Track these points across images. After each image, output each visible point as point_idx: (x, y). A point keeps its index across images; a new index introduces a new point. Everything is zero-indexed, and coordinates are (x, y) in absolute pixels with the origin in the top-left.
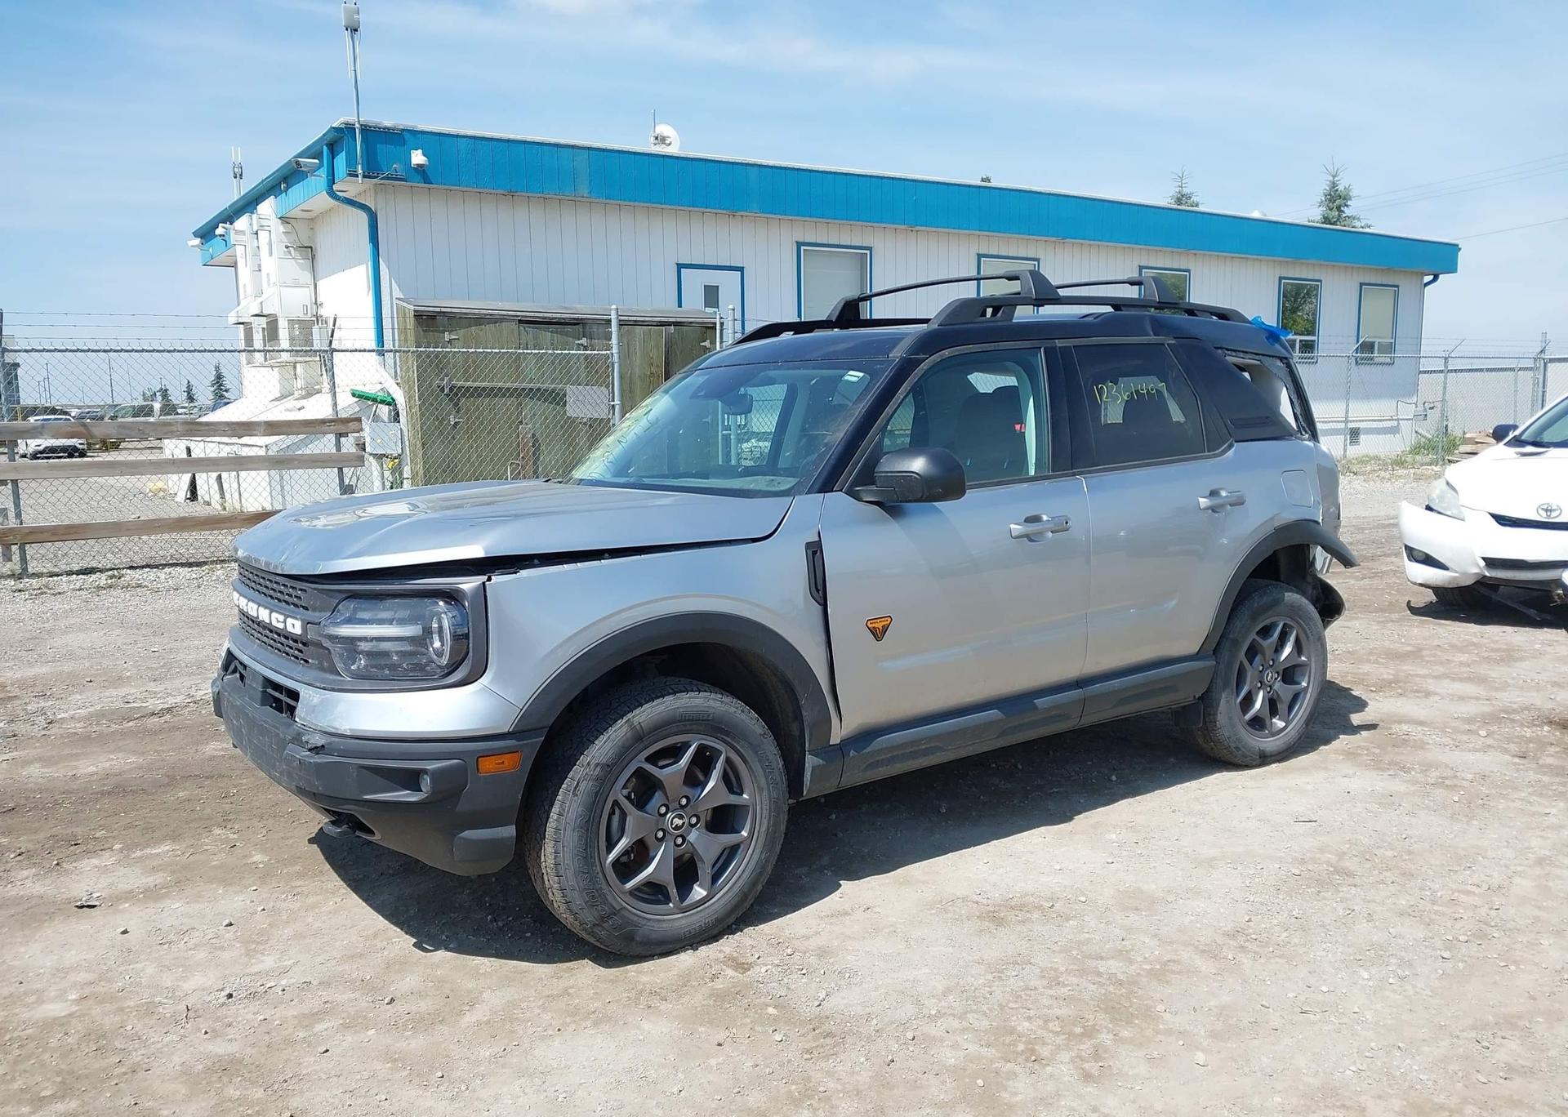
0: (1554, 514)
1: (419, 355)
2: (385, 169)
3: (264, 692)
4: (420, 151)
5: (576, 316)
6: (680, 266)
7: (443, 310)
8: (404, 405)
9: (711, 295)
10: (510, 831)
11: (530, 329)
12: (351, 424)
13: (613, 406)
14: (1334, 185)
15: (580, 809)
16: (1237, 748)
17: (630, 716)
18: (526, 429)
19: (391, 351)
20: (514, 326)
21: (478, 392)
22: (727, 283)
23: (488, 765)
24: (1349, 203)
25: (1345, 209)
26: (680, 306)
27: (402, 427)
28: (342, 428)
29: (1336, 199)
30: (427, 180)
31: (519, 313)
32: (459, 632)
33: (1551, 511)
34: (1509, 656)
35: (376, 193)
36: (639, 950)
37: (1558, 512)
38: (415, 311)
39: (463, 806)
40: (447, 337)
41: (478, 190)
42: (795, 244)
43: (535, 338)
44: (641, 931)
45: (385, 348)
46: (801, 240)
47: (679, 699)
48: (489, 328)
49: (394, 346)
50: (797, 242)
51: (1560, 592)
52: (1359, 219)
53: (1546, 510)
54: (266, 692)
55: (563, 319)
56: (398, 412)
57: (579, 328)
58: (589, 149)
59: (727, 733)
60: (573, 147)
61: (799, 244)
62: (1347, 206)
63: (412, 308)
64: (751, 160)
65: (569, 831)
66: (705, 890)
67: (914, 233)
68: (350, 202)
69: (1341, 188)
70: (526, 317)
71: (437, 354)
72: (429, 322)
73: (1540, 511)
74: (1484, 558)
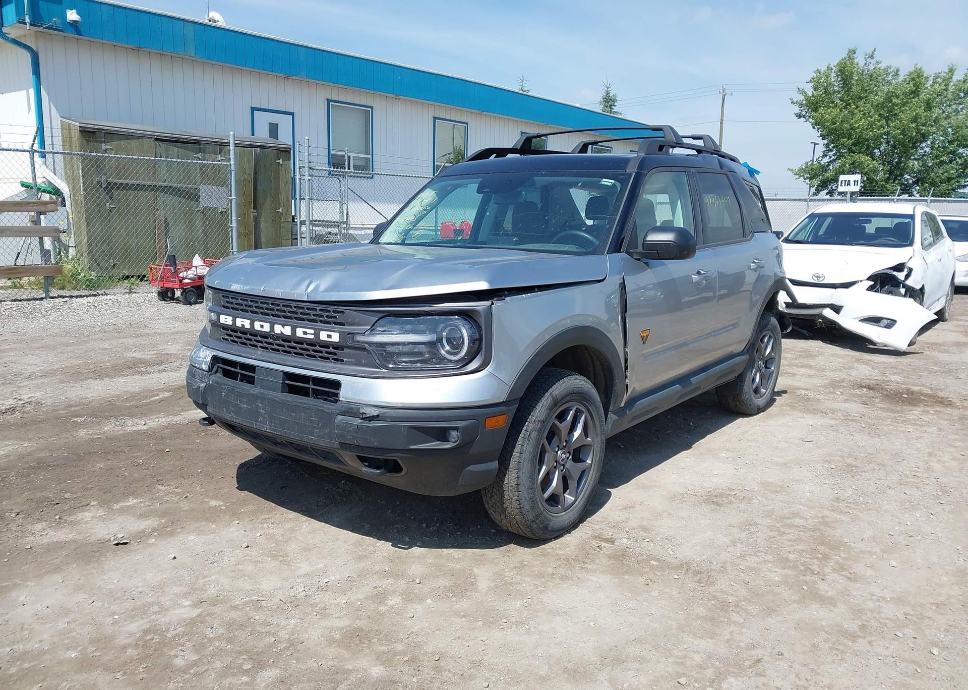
0: (821, 279)
1: (84, 159)
2: (47, 21)
3: (283, 383)
4: (74, 11)
5: (195, 138)
6: (253, 109)
7: (101, 127)
8: (69, 192)
9: (274, 130)
10: (495, 465)
11: (164, 145)
12: (49, 206)
13: (231, 200)
14: (608, 93)
15: (532, 449)
16: (750, 405)
17: (551, 390)
18: (160, 214)
19: (51, 152)
20: (152, 142)
21: (126, 187)
22: (284, 122)
23: (490, 423)
24: (616, 104)
25: (614, 107)
26: (253, 134)
27: (68, 209)
28: (43, 209)
29: (609, 101)
30: (79, 33)
31: (155, 134)
32: (475, 338)
33: (819, 277)
34: (809, 355)
35: (36, 38)
36: (548, 536)
37: (823, 278)
38: (80, 127)
39: (474, 450)
40: (104, 146)
41: (114, 44)
42: (326, 101)
43: (167, 151)
44: (551, 524)
45: (46, 150)
46: (330, 98)
47: (570, 380)
48: (134, 143)
49: (53, 150)
50: (327, 99)
51: (820, 320)
52: (621, 114)
53: (817, 277)
54: (284, 383)
55: (186, 139)
56: (64, 198)
57: (197, 146)
58: (194, 23)
59: (587, 401)
60: (184, 20)
61: (329, 101)
62: (615, 106)
63: (78, 124)
64: (301, 43)
65: (526, 463)
66: (573, 497)
67: (397, 100)
68: (15, 42)
69: (611, 95)
70: (160, 136)
71: (98, 158)
72: (89, 134)
73: (814, 277)
74: (785, 303)
